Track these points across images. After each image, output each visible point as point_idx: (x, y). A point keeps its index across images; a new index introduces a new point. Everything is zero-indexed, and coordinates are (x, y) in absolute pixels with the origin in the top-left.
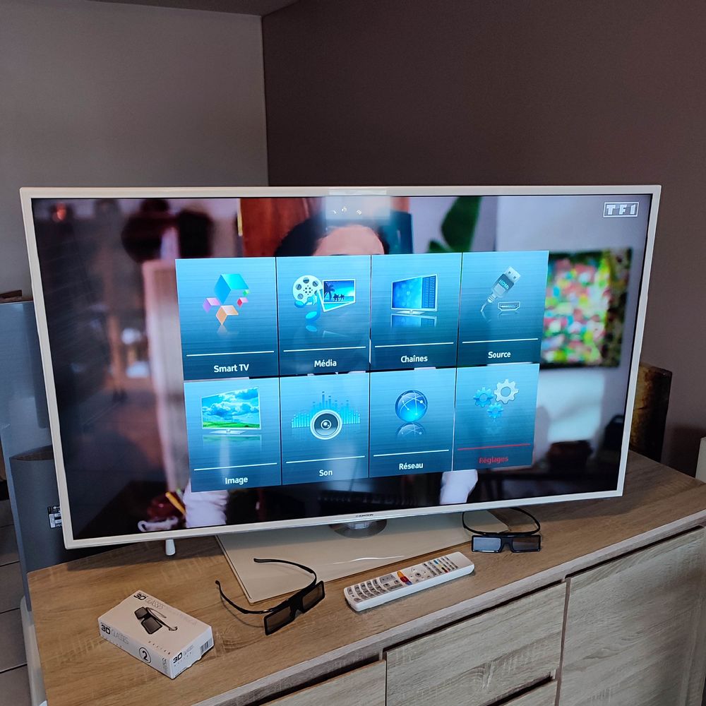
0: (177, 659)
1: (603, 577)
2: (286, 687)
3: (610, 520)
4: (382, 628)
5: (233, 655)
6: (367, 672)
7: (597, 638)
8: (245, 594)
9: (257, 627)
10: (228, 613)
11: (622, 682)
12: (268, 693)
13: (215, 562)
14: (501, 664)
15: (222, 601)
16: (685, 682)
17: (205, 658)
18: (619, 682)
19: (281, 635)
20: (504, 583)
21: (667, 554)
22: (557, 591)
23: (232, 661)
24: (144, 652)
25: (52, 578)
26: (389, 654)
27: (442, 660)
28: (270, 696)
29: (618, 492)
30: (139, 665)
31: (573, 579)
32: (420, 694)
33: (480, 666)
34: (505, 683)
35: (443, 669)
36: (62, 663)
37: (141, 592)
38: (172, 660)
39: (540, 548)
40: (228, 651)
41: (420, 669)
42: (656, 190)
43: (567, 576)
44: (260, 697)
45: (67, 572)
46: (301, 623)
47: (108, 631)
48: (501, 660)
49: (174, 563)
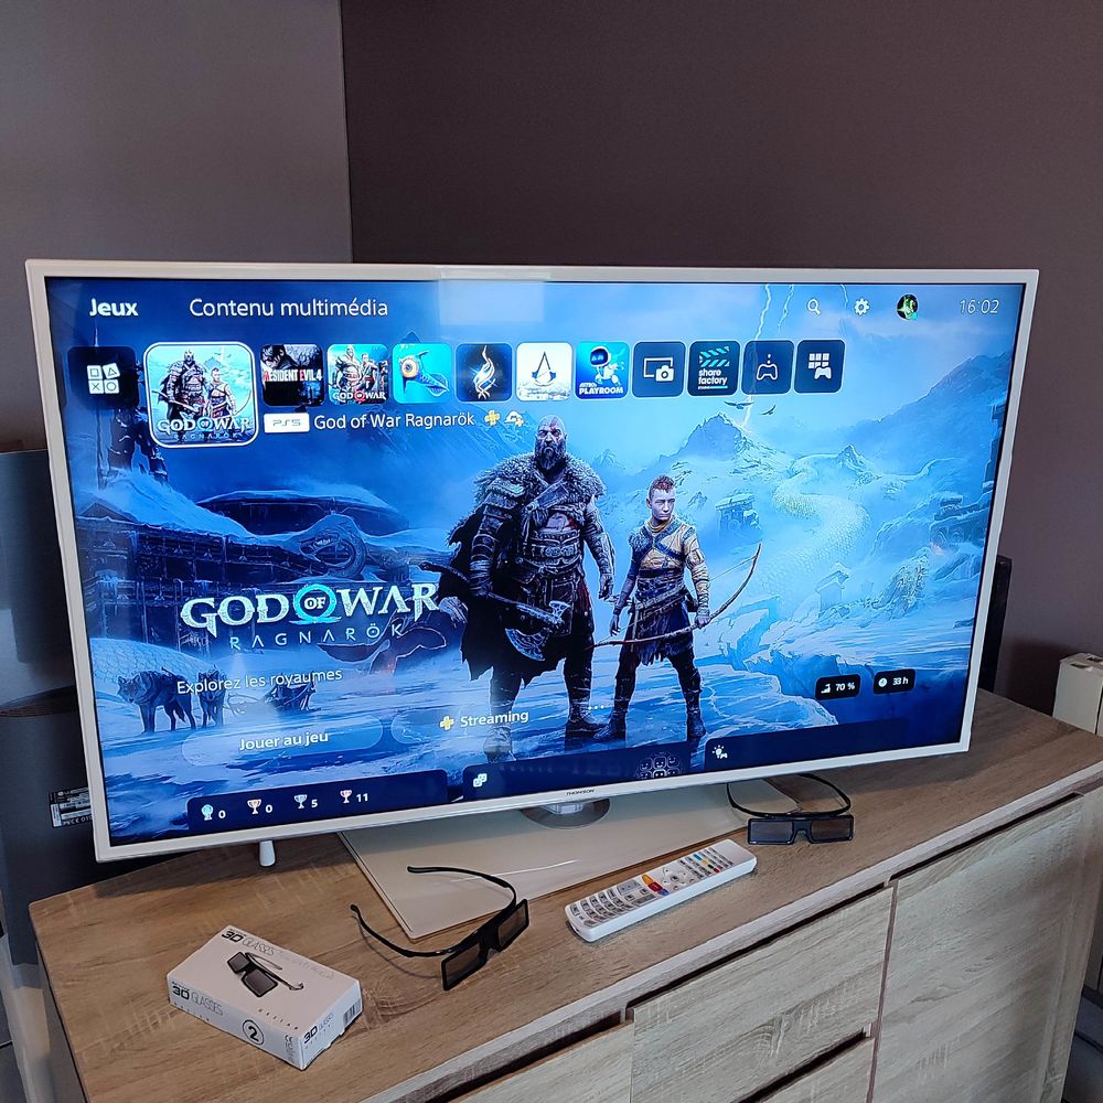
0: (309, 1035)
1: (943, 878)
2: (480, 1073)
3: (949, 789)
4: (627, 971)
5: (395, 1024)
6: (606, 1041)
7: (932, 971)
8: (400, 925)
9: (430, 978)
10: (378, 958)
11: (964, 1035)
12: (453, 1084)
13: (343, 874)
14: (797, 1017)
15: (365, 938)
16: (1049, 1029)
17: (350, 1031)
18: (958, 1035)
19: (470, 988)
20: (803, 892)
21: (1031, 838)
22: (878, 901)
23: (394, 1035)
24: (251, 1028)
25: (72, 910)
26: (637, 1011)
27: (714, 1016)
28: (456, 1089)
29: (963, 745)
30: (243, 1048)
31: (901, 882)
32: (680, 1071)
33: (767, 1024)
34: (801, 1046)
35: (714, 1031)
36: (113, 1050)
37: (233, 928)
38: (302, 1038)
39: (851, 834)
40: (386, 1019)
41: (681, 1032)
42: (1030, 277)
43: (893, 878)
44: (441, 1090)
45: (95, 900)
46: (498, 968)
47: (185, 994)
48: (795, 1012)
49: (275, 878)
